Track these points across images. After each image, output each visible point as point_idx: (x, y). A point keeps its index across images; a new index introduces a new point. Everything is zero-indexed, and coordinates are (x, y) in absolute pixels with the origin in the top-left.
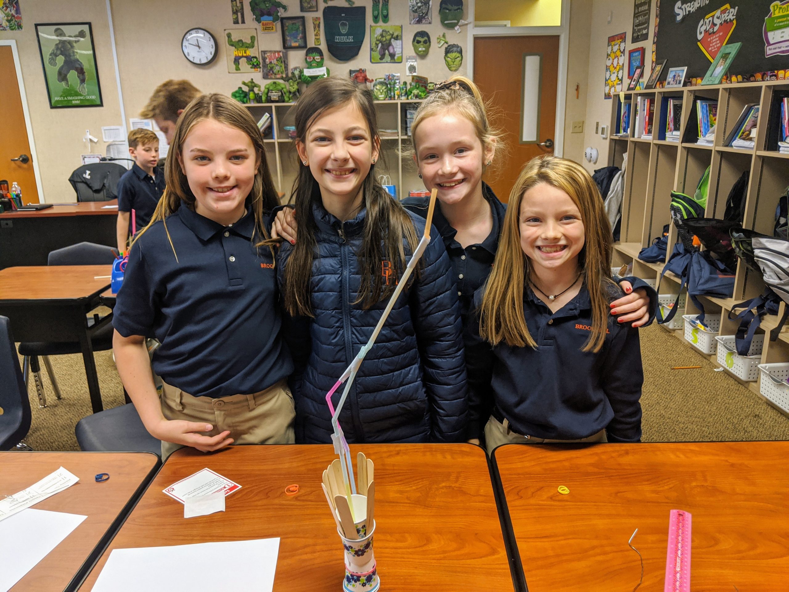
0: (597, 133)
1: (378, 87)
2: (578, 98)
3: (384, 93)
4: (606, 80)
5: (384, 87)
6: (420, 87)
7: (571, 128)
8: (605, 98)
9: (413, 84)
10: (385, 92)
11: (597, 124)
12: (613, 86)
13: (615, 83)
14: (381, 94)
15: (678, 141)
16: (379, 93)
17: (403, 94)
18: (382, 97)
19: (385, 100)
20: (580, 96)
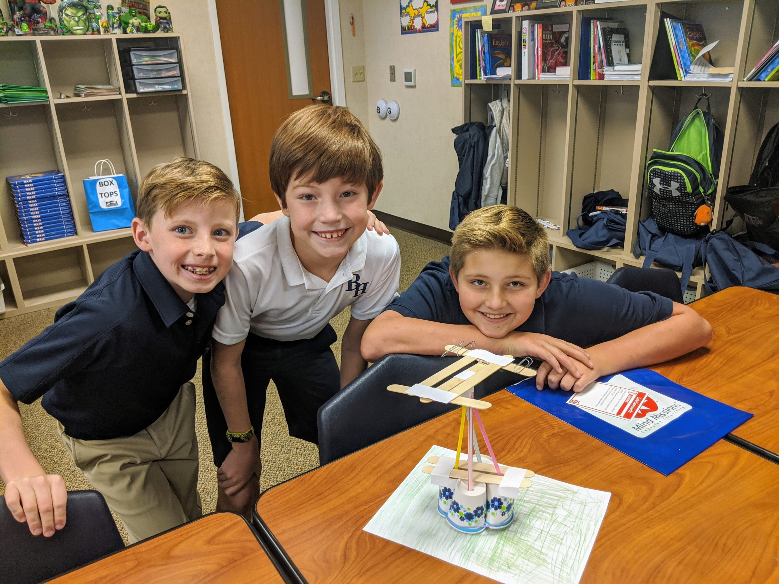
0: (393, 79)
1: (69, 11)
2: (354, 35)
3: (81, 23)
4: (402, 9)
5: (80, 13)
6: (138, 15)
7: (352, 75)
8: (402, 33)
9: (125, 10)
10: (85, 21)
11: (392, 69)
12: (419, 15)
13: (422, 11)
14: (78, 26)
15: (639, 78)
16: (72, 22)
17: (115, 26)
18: (79, 28)
19: (85, 34)
20: (356, 33)
